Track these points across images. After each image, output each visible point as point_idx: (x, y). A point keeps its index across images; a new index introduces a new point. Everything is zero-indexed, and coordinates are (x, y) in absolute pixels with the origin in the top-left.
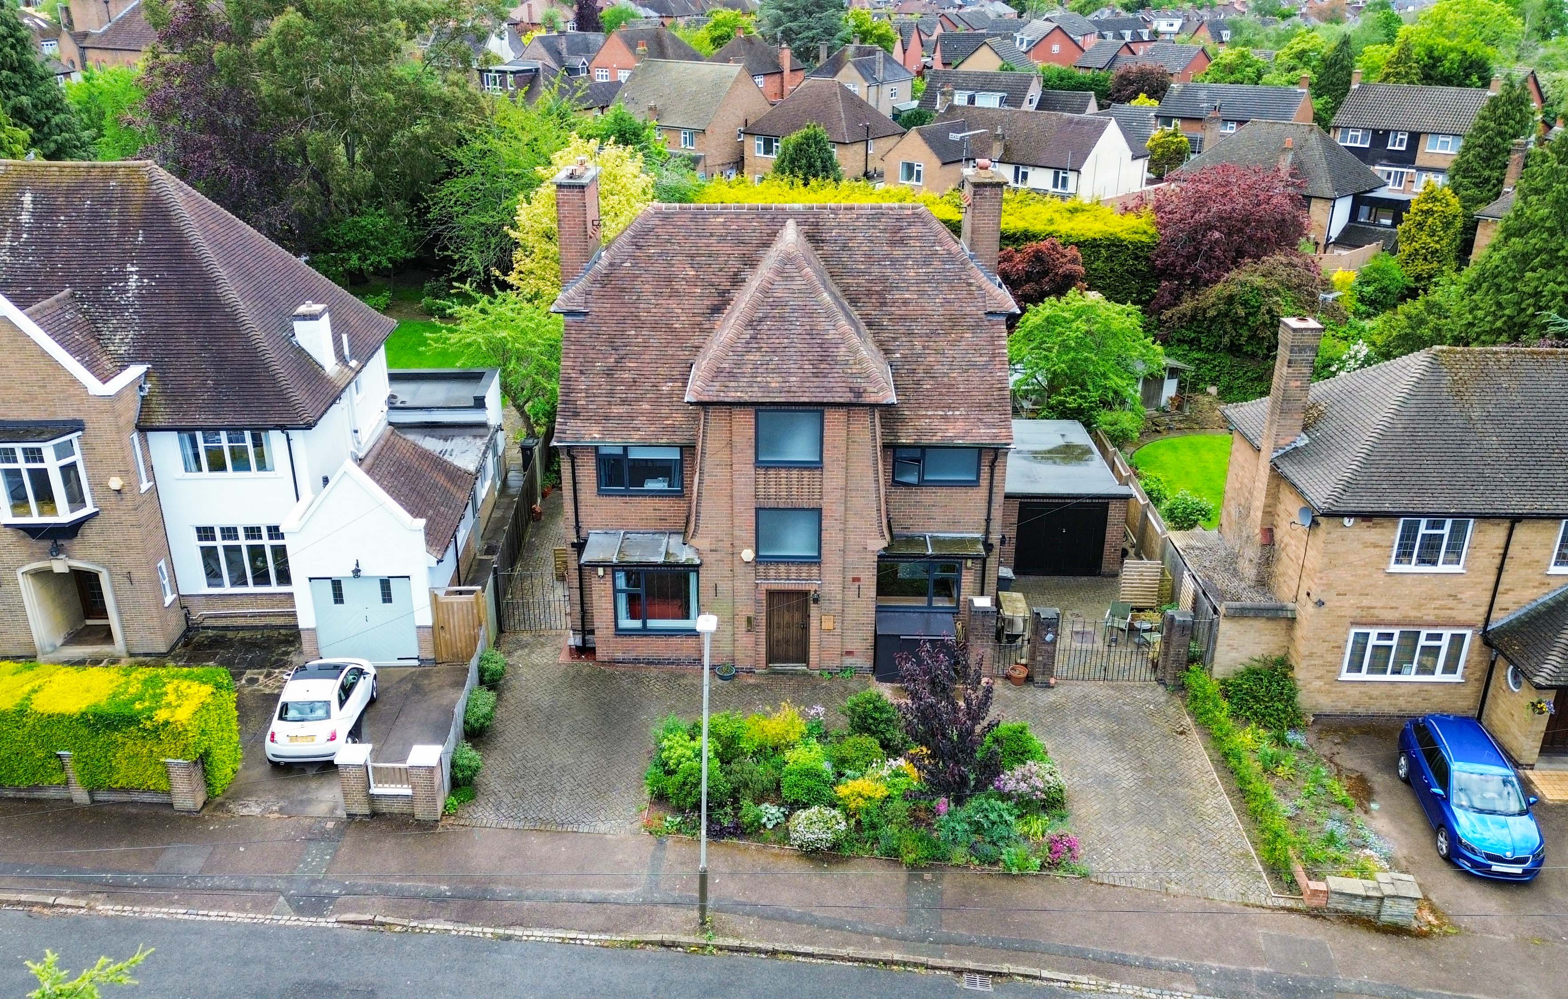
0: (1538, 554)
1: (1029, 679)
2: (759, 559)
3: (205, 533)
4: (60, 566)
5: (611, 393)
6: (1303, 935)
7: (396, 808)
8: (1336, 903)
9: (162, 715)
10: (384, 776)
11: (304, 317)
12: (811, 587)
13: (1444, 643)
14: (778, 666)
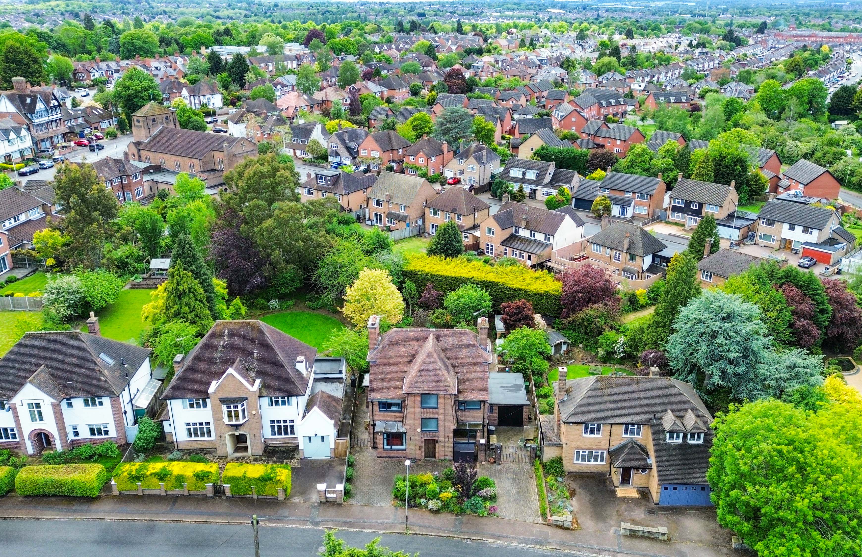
0: (619, 432)
1: (495, 462)
2: (422, 431)
3: (272, 422)
4: (237, 433)
5: (383, 385)
6: (545, 530)
7: (332, 500)
8: (554, 522)
9: (278, 478)
10: (329, 492)
11: (299, 362)
12: (436, 438)
13: (599, 454)
14: (427, 459)
